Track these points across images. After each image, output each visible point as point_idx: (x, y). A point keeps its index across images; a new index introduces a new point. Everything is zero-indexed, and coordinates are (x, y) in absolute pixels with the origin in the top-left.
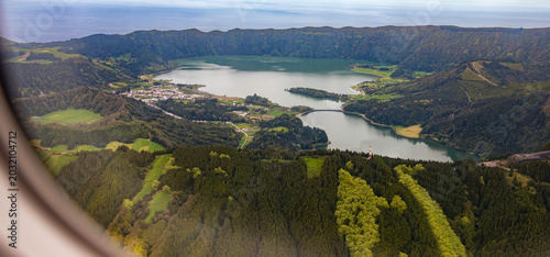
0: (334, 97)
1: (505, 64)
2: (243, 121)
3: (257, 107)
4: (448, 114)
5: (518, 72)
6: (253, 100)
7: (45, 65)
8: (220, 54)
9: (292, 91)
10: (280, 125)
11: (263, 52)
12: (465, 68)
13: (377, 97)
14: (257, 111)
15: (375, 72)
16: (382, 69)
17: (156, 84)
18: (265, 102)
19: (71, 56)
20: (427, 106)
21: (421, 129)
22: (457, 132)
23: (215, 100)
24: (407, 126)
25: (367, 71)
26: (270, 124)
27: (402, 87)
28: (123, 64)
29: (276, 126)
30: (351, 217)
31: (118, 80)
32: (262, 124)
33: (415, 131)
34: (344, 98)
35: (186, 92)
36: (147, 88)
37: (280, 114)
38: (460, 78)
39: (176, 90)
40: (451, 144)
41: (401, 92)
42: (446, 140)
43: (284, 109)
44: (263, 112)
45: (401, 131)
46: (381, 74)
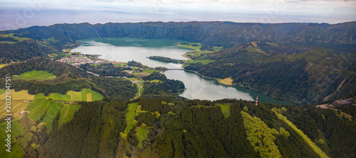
0: (175, 62)
1: (268, 43)
2: (133, 76)
3: (137, 68)
4: (246, 71)
5: (276, 48)
6: (132, 63)
7: (11, 44)
8: (101, 36)
9: (151, 58)
10: (156, 78)
11: (125, 35)
12: (248, 45)
13: (199, 61)
14: (137, 70)
15: (190, 47)
16: (194, 45)
17: (74, 54)
18: (139, 65)
19: (25, 39)
20: (233, 67)
21: (232, 80)
22: (255, 82)
23: (111, 64)
24: (223, 78)
25: (185, 46)
26: (149, 78)
27: (212, 56)
28: (52, 43)
29: (153, 79)
30: (260, 142)
31: (52, 53)
32: (144, 78)
33: (229, 81)
34: (181, 62)
35: (92, 59)
36: (69, 57)
37: (152, 72)
38: (246, 51)
39: (86, 58)
40: (252, 89)
41: (212, 59)
42: (249, 86)
43: (152, 69)
44: (141, 71)
45: (221, 81)
46: (194, 48)
